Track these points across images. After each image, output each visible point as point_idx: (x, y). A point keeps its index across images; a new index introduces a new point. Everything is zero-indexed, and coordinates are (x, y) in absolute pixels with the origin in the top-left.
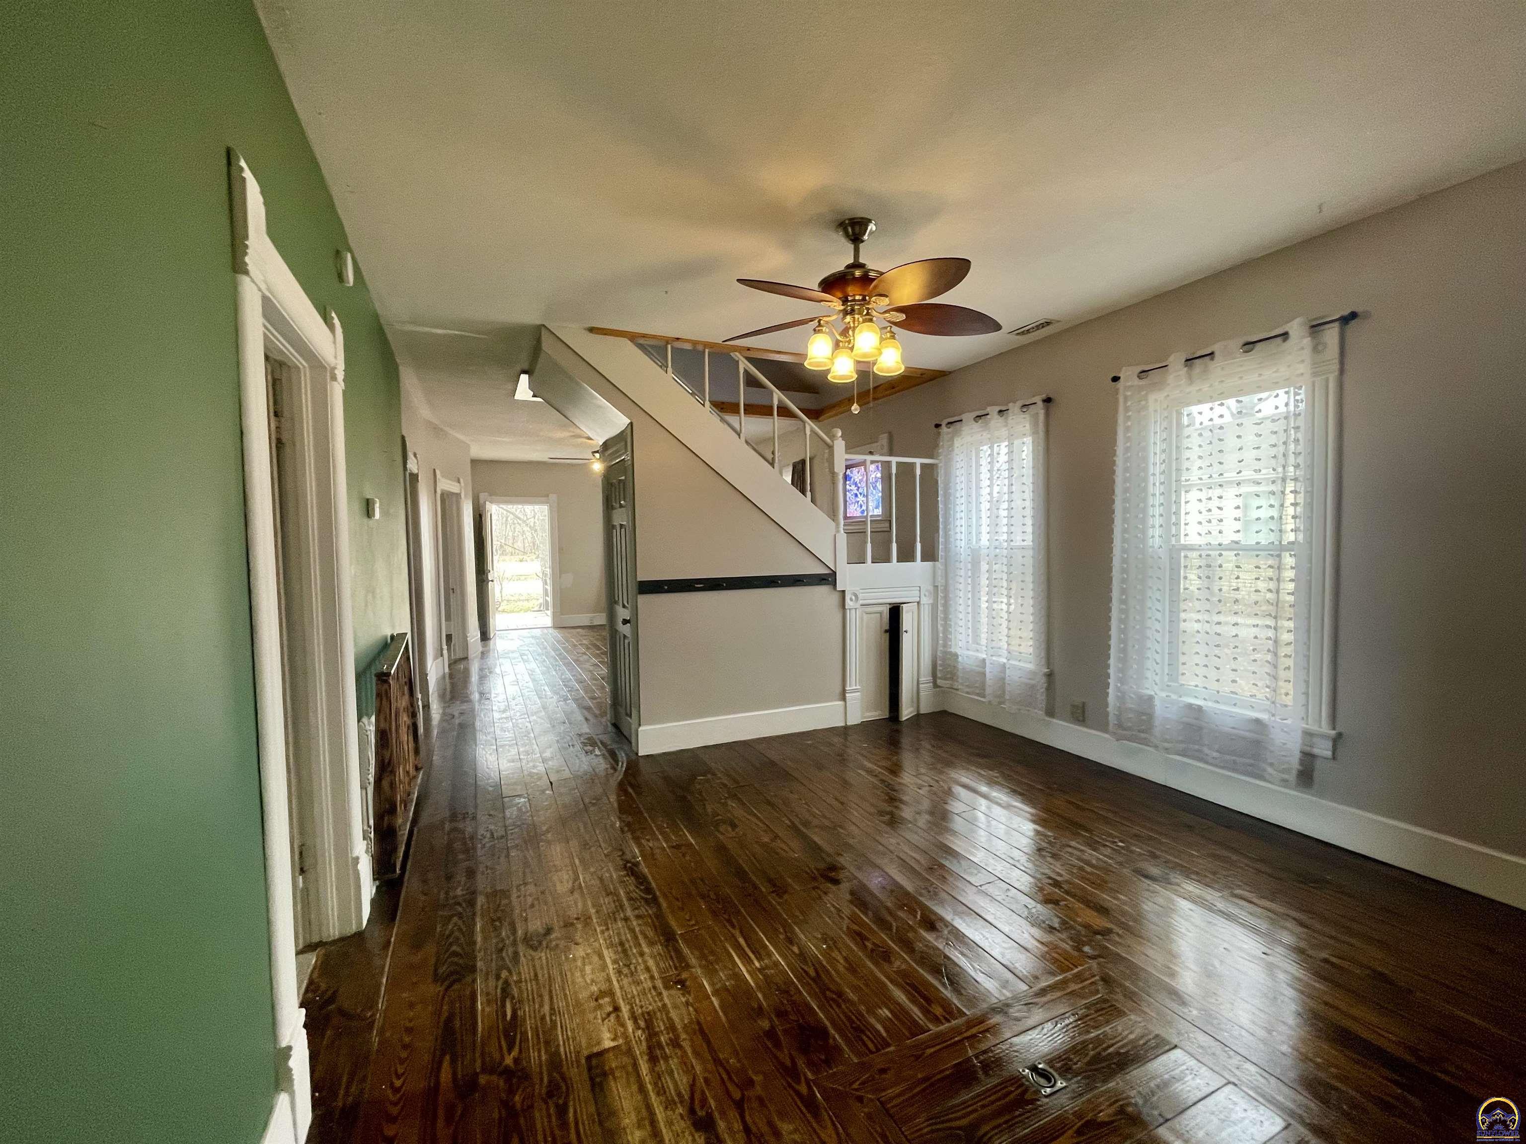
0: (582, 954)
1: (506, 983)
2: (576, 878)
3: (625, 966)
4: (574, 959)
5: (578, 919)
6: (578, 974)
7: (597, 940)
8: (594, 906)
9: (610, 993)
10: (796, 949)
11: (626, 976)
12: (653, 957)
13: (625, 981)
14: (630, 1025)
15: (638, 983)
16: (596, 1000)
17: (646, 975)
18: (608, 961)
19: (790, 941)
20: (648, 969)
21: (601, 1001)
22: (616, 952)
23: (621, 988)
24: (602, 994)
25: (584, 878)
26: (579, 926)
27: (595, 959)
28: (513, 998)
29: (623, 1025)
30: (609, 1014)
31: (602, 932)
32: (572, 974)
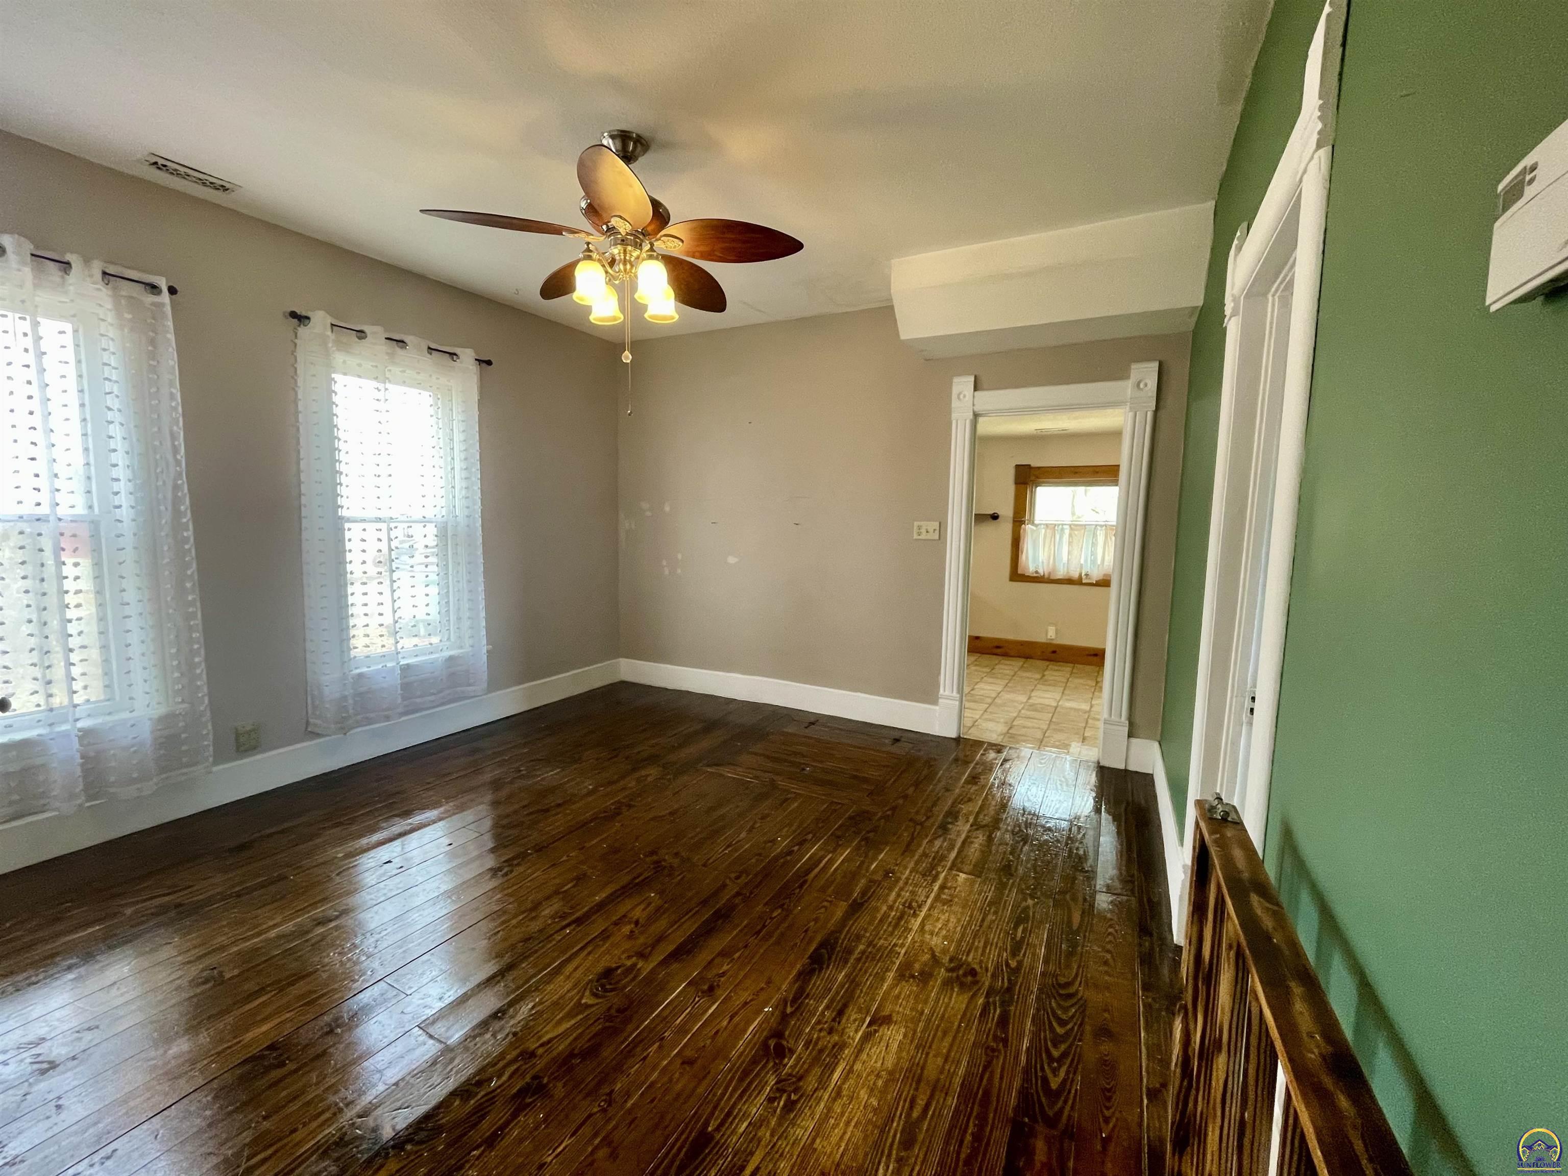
0: (935, 938)
1: (1014, 954)
2: (867, 1037)
3: (912, 908)
4: (945, 938)
5: (913, 977)
6: (951, 925)
7: (914, 941)
8: (883, 980)
9: (937, 898)
10: (796, 848)
11: (917, 902)
12: (885, 901)
13: (920, 900)
14: (942, 876)
15: (913, 893)
16: (951, 901)
17: (903, 893)
18: (919, 919)
19: (790, 853)
20: (898, 895)
21: (949, 898)
22: (907, 922)
23: (927, 897)
24: (945, 902)
25: (856, 1031)
26: (917, 966)
27: (927, 928)
28: (1012, 939)
29: (946, 878)
30: (949, 888)
31: (902, 945)
32: (955, 928)
